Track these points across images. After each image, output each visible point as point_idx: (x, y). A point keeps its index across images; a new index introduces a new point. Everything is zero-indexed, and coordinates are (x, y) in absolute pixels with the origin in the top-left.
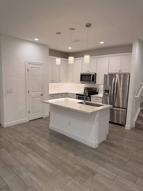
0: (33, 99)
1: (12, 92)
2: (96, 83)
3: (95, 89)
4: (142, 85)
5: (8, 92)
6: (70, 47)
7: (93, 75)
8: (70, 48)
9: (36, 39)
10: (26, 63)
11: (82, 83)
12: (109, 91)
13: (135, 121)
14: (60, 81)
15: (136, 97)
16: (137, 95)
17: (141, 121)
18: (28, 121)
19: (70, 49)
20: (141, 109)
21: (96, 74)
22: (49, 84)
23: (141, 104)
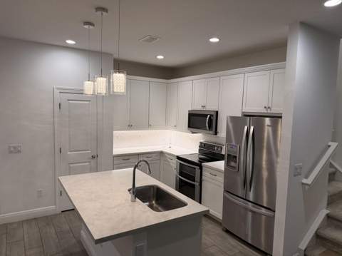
0: (71, 165)
1: (19, 151)
2: (218, 135)
3: (218, 147)
4: (329, 146)
5: (11, 152)
6: (160, 55)
7: (211, 116)
8: (160, 57)
9: (70, 42)
10: (57, 92)
11: (193, 133)
12: (236, 157)
13: (304, 248)
14: (149, 126)
15: (305, 181)
16: (306, 177)
17: (324, 250)
18: (59, 211)
19: (161, 59)
20: (328, 212)
21: (217, 112)
22: (114, 132)
23: (329, 197)
